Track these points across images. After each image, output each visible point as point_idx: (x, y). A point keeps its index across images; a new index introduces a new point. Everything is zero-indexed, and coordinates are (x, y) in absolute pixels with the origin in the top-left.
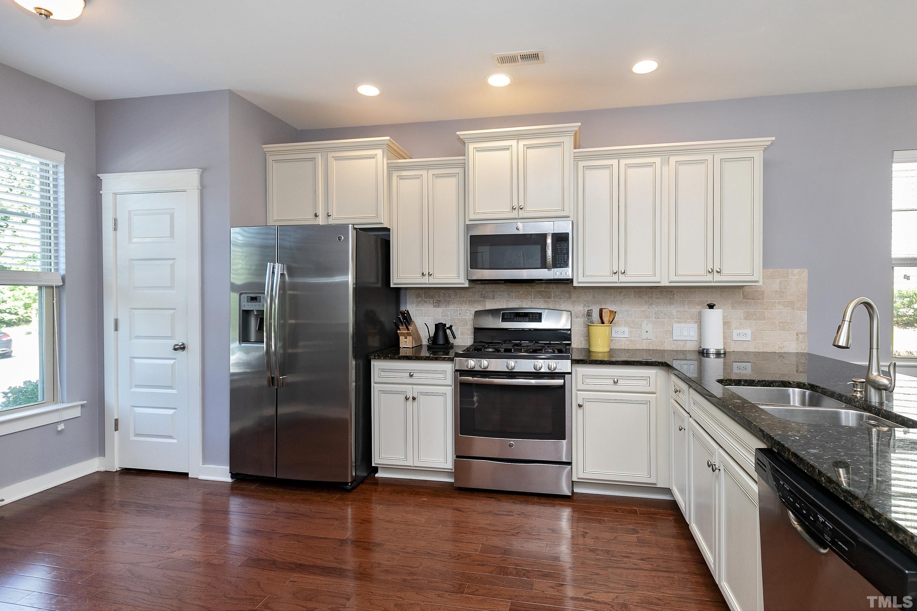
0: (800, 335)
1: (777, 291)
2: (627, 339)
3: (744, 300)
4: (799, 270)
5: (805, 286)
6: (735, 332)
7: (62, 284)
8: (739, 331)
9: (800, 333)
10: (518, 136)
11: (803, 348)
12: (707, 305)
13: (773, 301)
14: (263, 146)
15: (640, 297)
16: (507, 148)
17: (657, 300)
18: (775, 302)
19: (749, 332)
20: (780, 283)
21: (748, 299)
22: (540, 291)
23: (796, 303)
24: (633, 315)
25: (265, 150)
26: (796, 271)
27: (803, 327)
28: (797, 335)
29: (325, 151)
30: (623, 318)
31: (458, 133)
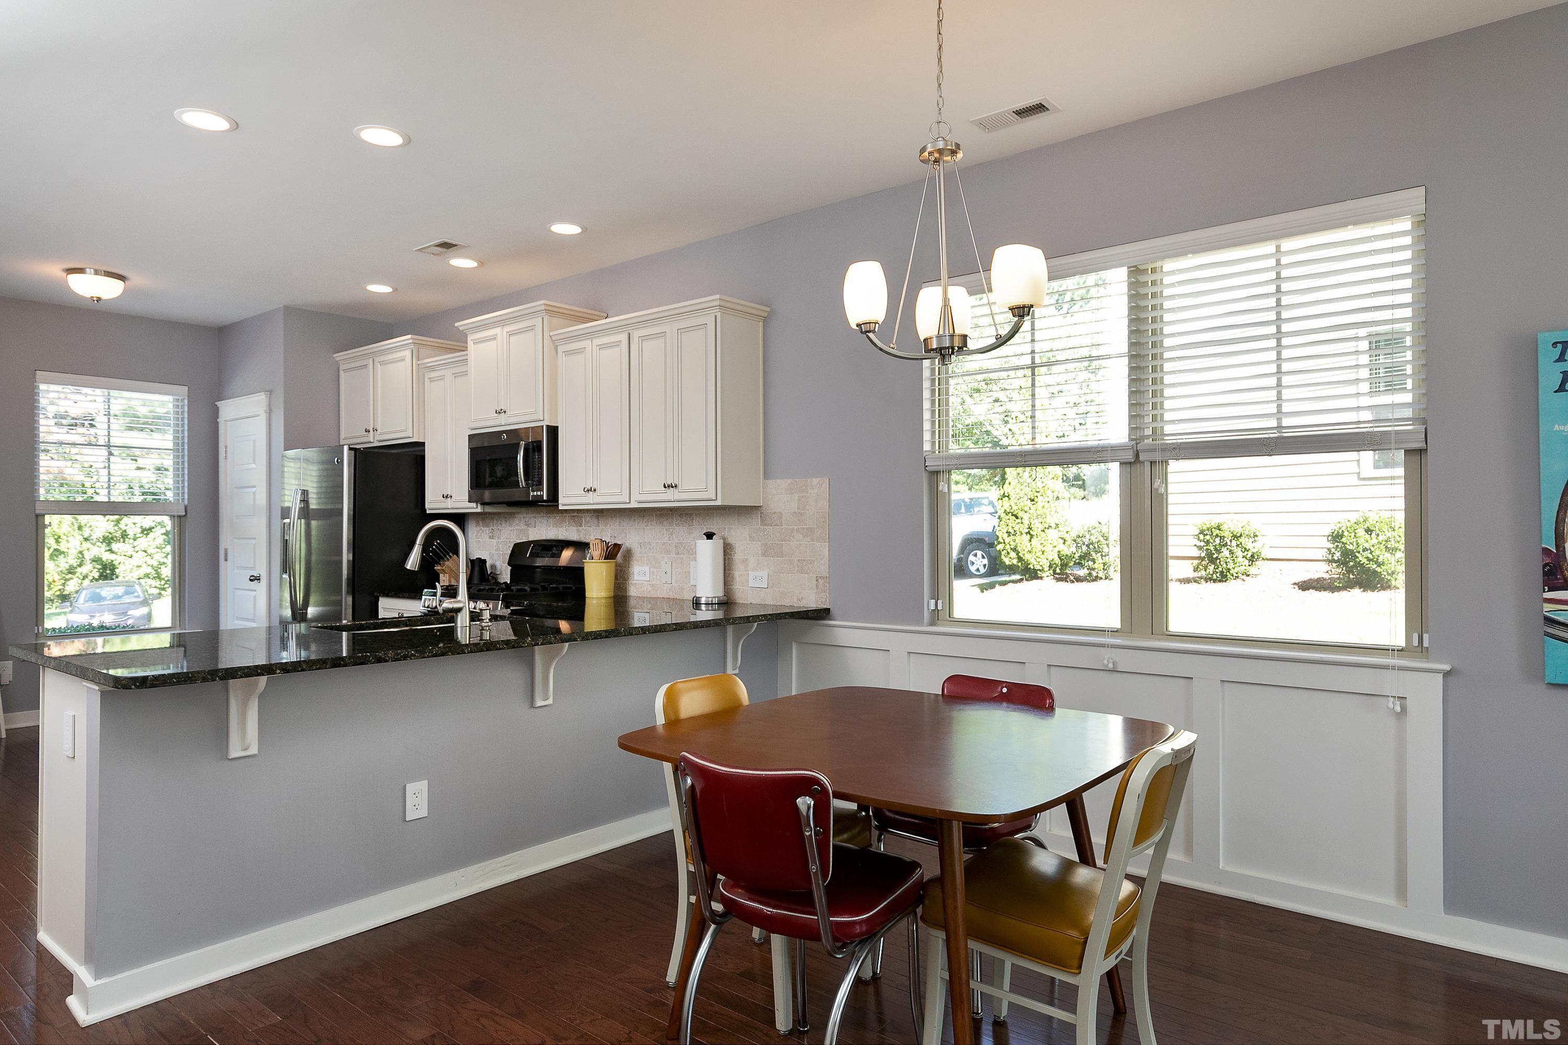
0: (820, 580)
1: (795, 512)
2: (649, 583)
3: (762, 527)
4: (818, 479)
5: (826, 504)
6: (752, 574)
7: (184, 514)
8: (756, 573)
9: (820, 577)
10: (501, 322)
11: (823, 600)
12: (704, 534)
13: (791, 527)
14: (335, 355)
15: (661, 523)
16: (494, 338)
17: (677, 528)
18: (793, 529)
19: (764, 574)
20: (799, 500)
21: (766, 525)
22: (573, 516)
23: (816, 530)
24: (655, 551)
25: (337, 359)
26: (815, 481)
27: (824, 570)
28: (817, 580)
29: (373, 355)
30: (645, 553)
31: (457, 324)
